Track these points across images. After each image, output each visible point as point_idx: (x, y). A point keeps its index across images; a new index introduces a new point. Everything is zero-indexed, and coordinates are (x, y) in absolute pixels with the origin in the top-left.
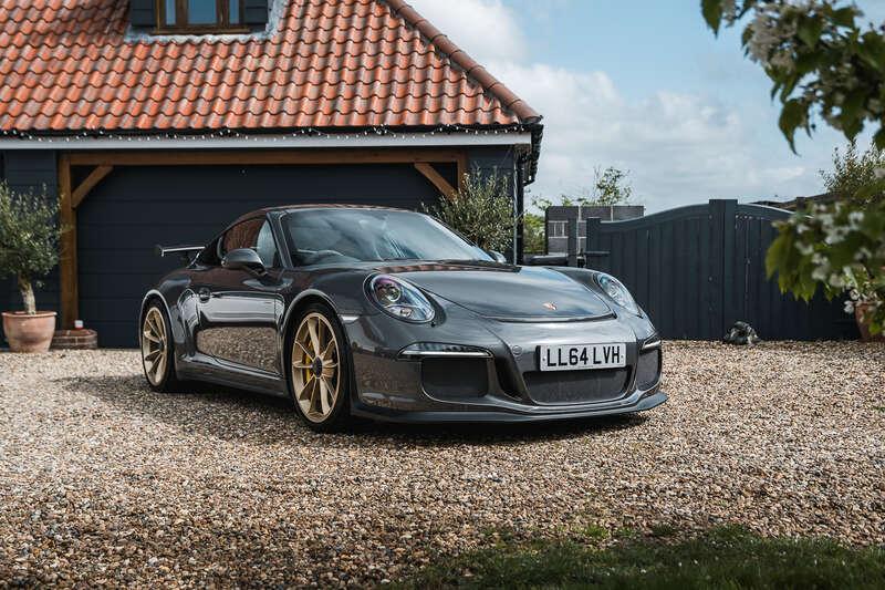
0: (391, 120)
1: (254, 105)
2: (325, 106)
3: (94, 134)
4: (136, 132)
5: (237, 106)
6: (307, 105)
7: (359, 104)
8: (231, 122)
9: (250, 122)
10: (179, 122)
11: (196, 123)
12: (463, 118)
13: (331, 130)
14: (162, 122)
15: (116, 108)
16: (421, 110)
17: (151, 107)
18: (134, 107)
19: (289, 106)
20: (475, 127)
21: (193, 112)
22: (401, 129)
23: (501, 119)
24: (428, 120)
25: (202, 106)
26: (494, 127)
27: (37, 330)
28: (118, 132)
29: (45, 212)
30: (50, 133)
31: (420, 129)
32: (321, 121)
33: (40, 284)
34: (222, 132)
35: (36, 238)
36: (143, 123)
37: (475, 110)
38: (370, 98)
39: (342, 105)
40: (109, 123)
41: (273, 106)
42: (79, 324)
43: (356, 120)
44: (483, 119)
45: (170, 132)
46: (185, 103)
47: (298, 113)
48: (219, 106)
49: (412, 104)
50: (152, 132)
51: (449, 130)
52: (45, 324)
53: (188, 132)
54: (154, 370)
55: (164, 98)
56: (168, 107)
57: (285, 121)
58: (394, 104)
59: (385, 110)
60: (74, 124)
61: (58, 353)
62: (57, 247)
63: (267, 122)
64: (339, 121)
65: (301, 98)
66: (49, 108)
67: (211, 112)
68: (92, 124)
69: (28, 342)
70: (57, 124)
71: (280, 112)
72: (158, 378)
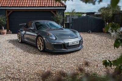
0: (48, 5)
1: (30, 3)
2: (39, 3)
3: (10, 7)
4: (15, 7)
5: (28, 3)
6: (37, 3)
7: (44, 3)
8: (27, 6)
9: (30, 6)
10: (21, 6)
11: (23, 6)
12: (57, 5)
13: (40, 7)
14: (19, 6)
15: (13, 3)
16: (51, 4)
17: (17, 3)
18: (15, 3)
19: (35, 3)
20: (58, 7)
21: (22, 4)
22: (49, 7)
23: (61, 5)
24: (52, 6)
25: (24, 3)
26: (60, 7)
27: (4, 32)
28: (13, 7)
29: (4, 17)
30: (4, 7)
31: (51, 7)
32: (39, 6)
33: (4, 26)
34: (26, 7)
35: (3, 20)
36: (16, 6)
37: (58, 4)
38: (45, 3)
39: (41, 3)
40: (12, 6)
41: (33, 3)
42: (10, 31)
43: (43, 6)
44: (59, 5)
45: (20, 7)
46: (21, 3)
47: (36, 4)
48: (26, 3)
49: (50, 3)
50: (17, 7)
51: (55, 7)
52: (5, 31)
53: (22, 7)
54: (20, 40)
55: (19, 2)
56: (19, 3)
57: (34, 6)
58: (48, 3)
59: (47, 4)
60: (7, 6)
61: (7, 35)
62: (6, 22)
63: (32, 6)
64: (41, 6)
65: (36, 2)
66: (4, 3)
67: (25, 4)
68: (9, 6)
69: (3, 33)
70: (5, 6)
71: (34, 4)
72: (20, 41)
